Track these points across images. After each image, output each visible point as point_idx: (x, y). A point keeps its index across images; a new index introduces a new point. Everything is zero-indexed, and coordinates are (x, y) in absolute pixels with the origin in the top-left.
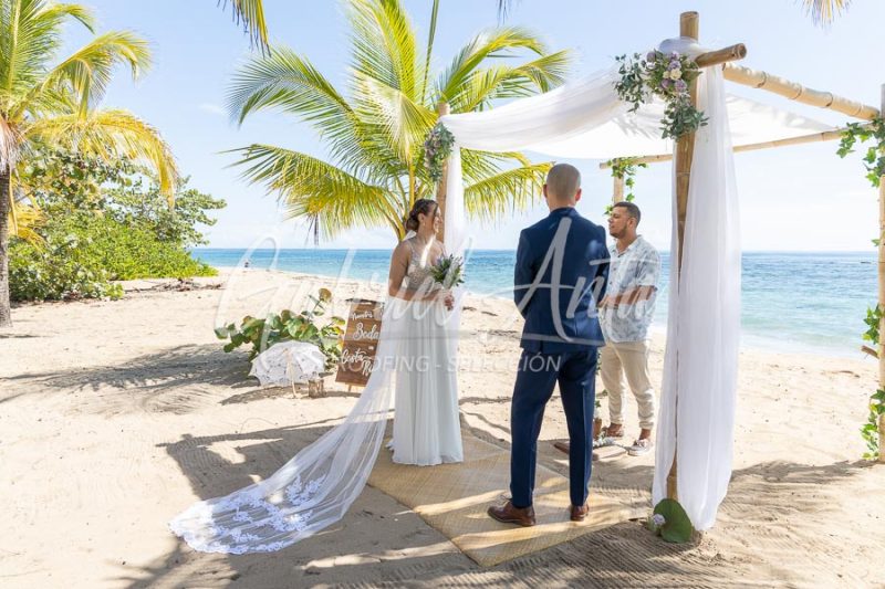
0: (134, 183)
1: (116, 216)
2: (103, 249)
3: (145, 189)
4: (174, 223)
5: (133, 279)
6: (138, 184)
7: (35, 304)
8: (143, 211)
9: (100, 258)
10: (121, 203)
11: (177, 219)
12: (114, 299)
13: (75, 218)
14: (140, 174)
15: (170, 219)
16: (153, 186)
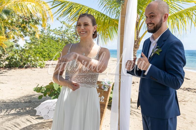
0: (60, 27)
1: (54, 39)
2: (48, 50)
3: (64, 29)
4: (72, 41)
5: (57, 60)
6: (62, 28)
7: (15, 69)
8: (63, 37)
9: (47, 53)
10: (56, 34)
11: (73, 39)
12: (41, 67)
13: (42, 39)
14: (62, 24)
15: (71, 40)
16: (66, 28)
